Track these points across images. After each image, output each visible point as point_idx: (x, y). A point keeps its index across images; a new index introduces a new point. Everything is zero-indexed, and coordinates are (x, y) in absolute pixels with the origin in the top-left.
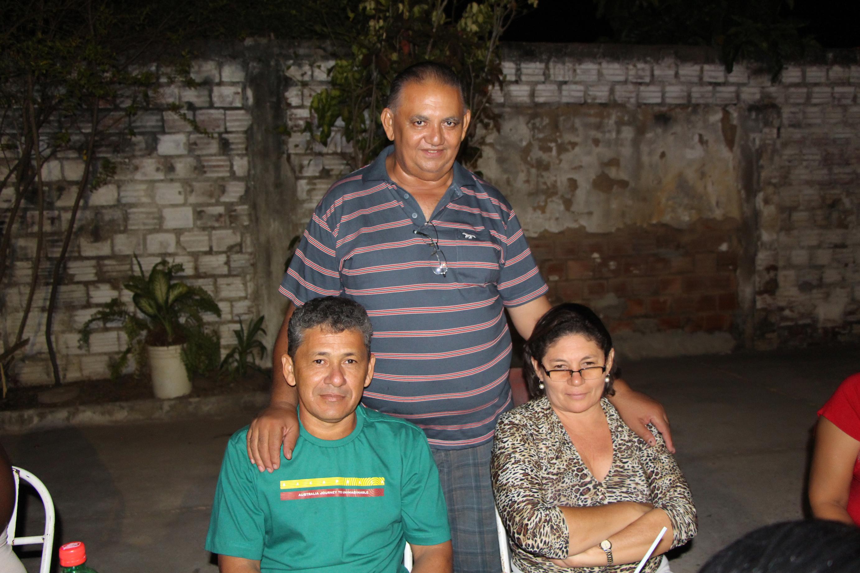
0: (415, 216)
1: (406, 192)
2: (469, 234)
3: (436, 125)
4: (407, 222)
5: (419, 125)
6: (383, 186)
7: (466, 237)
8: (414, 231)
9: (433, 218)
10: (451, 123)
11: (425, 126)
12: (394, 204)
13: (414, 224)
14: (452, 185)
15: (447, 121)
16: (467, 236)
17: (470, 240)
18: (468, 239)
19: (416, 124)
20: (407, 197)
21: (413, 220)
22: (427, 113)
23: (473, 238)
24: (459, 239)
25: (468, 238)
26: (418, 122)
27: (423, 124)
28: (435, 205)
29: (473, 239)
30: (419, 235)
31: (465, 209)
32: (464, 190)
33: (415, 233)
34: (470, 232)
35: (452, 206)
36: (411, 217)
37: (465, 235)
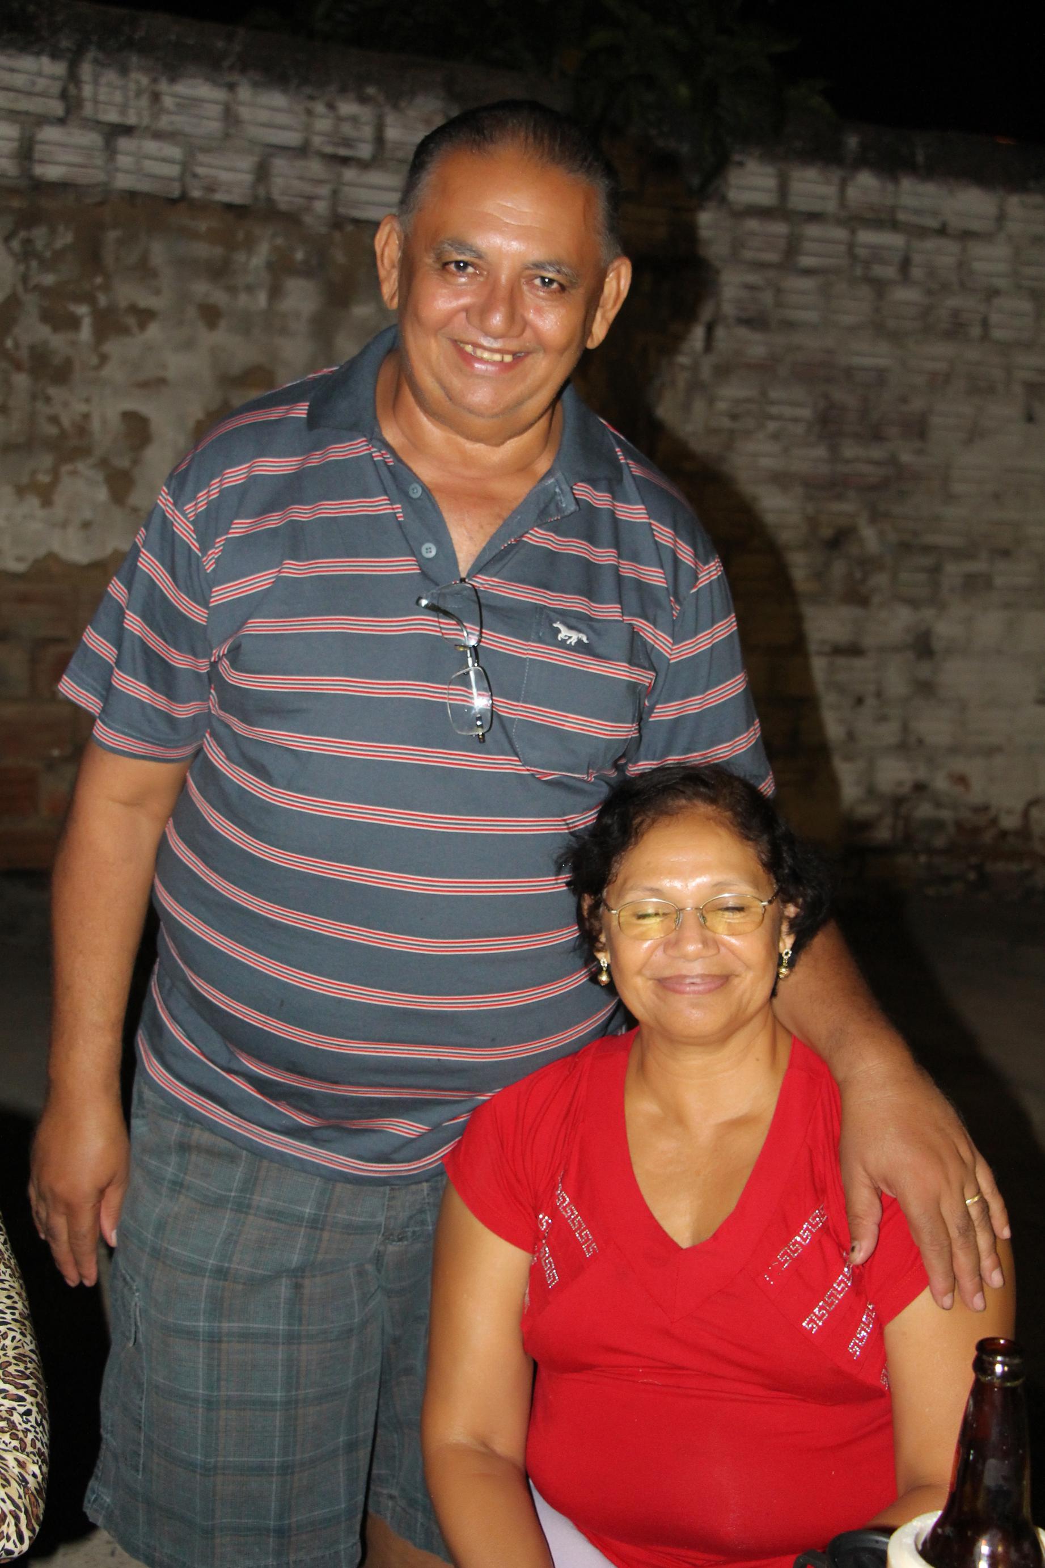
0: (428, 550)
1: (417, 479)
2: (571, 627)
4: (403, 566)
6: (357, 447)
7: (560, 637)
8: (420, 598)
9: (480, 567)
10: (550, 281)
12: (379, 505)
13: (424, 574)
14: (549, 473)
16: (564, 633)
17: (570, 648)
18: (563, 644)
19: (453, 267)
20: (416, 492)
21: (423, 564)
23: (580, 641)
24: (540, 640)
25: (564, 641)
26: (457, 264)
28: (491, 530)
29: (580, 647)
30: (434, 609)
31: (576, 547)
32: (583, 491)
33: (424, 602)
34: (575, 619)
35: (539, 537)
36: (420, 553)
37: (559, 631)
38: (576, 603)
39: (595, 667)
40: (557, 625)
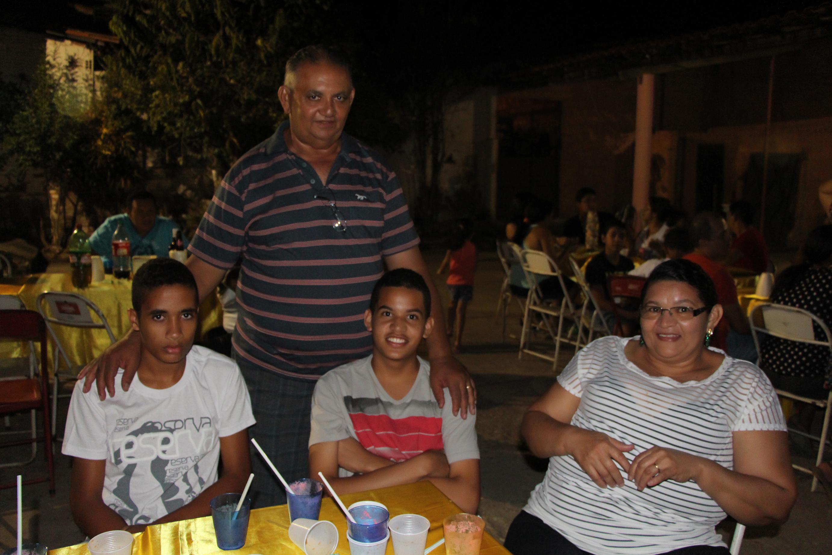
0: (313, 181)
1: (304, 161)
2: (361, 195)
3: (329, 100)
4: (306, 187)
5: (313, 99)
6: (284, 156)
9: (329, 182)
10: (341, 98)
11: (318, 100)
12: (295, 171)
13: (313, 189)
14: (341, 151)
15: (337, 95)
16: (359, 197)
17: (362, 201)
18: (360, 200)
19: (311, 98)
20: (305, 165)
21: (311, 185)
22: (321, 88)
23: (364, 199)
24: (352, 200)
26: (312, 97)
27: (317, 98)
29: (365, 200)
30: (319, 198)
31: (355, 172)
32: (352, 156)
33: (315, 197)
34: (361, 193)
35: (342, 170)
36: (310, 182)
37: (357, 197)
38: (360, 187)
39: (371, 205)
40: (356, 195)
